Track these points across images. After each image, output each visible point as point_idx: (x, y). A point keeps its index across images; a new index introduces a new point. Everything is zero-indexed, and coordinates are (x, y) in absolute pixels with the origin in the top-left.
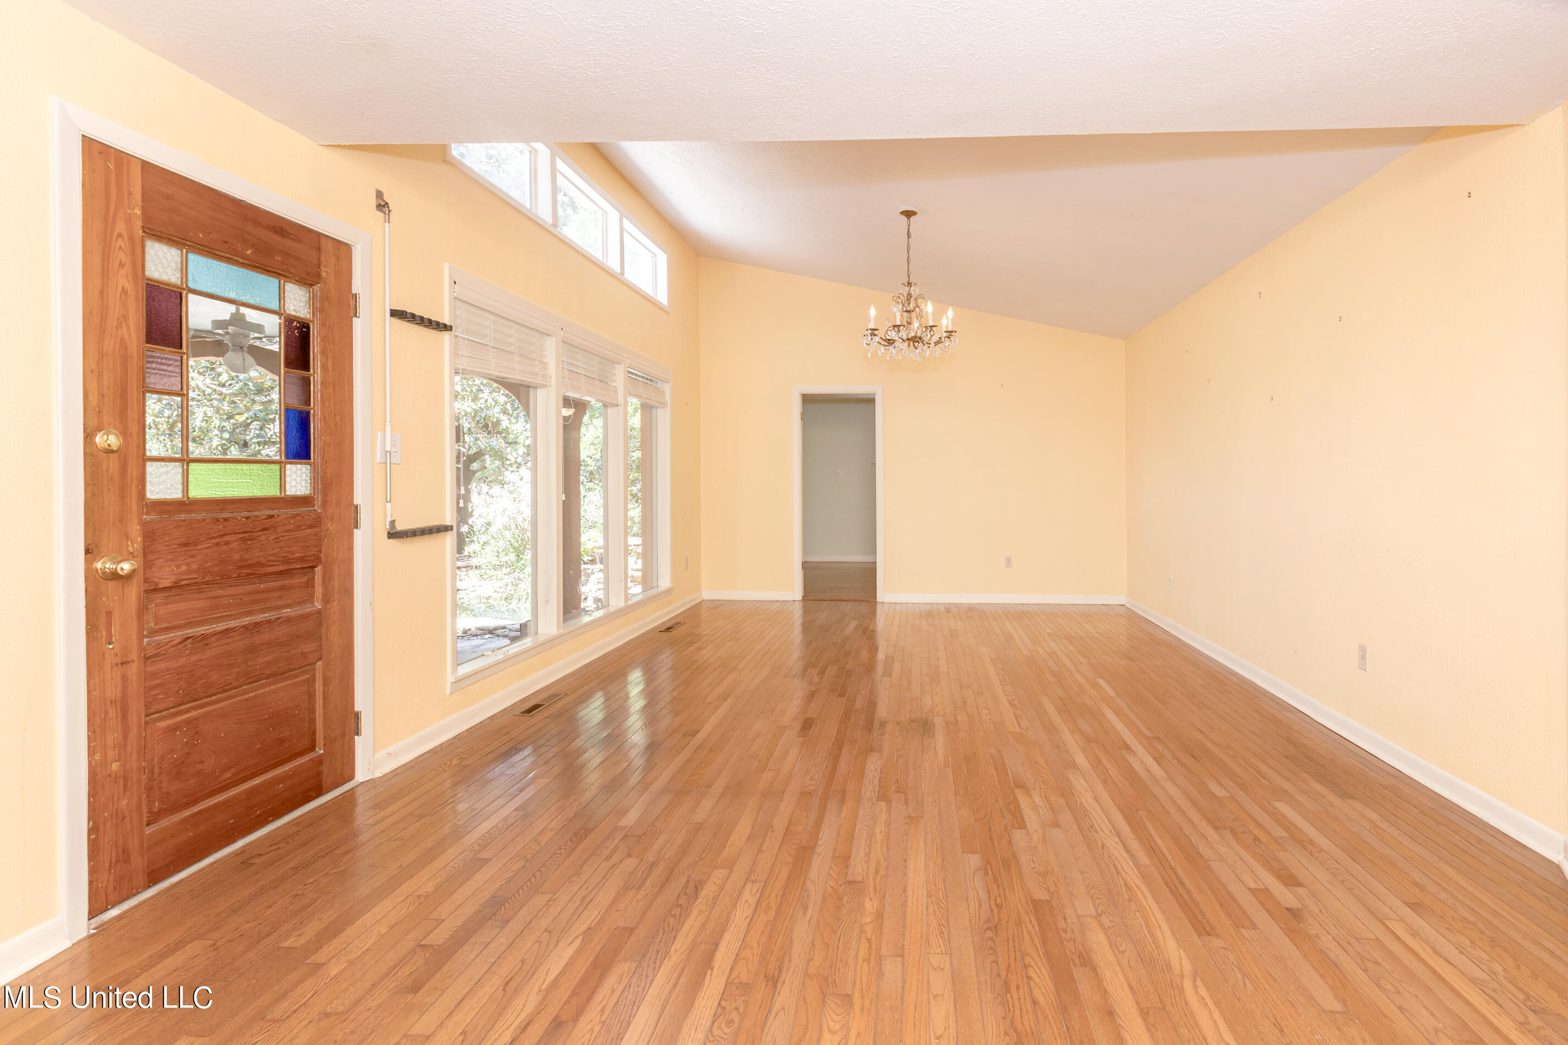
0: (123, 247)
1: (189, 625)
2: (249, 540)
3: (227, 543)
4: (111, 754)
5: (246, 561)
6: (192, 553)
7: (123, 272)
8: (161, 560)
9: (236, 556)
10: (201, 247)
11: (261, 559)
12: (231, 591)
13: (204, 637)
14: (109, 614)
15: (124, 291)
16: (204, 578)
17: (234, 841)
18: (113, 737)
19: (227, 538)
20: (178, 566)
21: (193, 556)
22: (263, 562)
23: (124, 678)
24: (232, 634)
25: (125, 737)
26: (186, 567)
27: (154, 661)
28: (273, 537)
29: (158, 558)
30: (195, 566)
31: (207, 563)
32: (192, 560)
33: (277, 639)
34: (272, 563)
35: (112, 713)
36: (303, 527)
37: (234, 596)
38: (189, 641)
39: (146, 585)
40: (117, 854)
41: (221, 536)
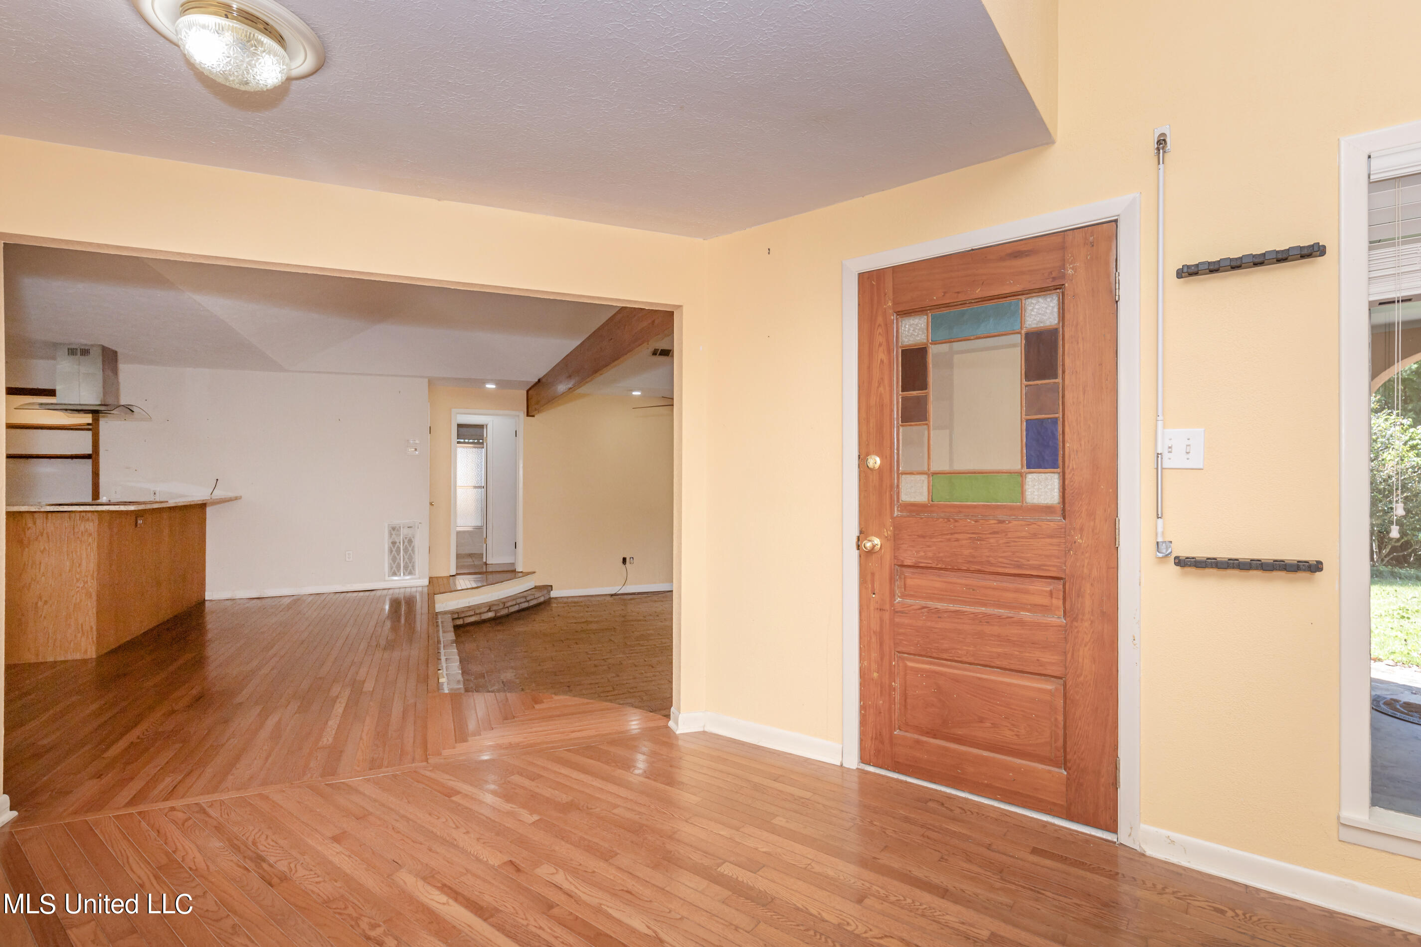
0: (881, 333)
1: (931, 598)
2: (978, 540)
3: (957, 540)
4: (874, 666)
5: (975, 558)
6: (928, 544)
7: (881, 349)
8: (906, 546)
9: (966, 552)
10: (938, 307)
11: (991, 559)
12: (963, 581)
13: (938, 611)
14: (873, 574)
15: (882, 361)
16: (937, 565)
17: (963, 790)
18: (874, 655)
19: (957, 536)
20: (918, 552)
21: (929, 546)
22: (992, 562)
23: (881, 620)
24: (962, 617)
25: (882, 659)
26: (923, 554)
27: (901, 616)
28: (1004, 541)
29: (903, 544)
30: (930, 554)
31: (939, 553)
32: (928, 549)
33: (1007, 636)
34: (1003, 565)
35: (874, 640)
36: (1040, 536)
37: (967, 585)
38: (926, 610)
39: (896, 561)
40: (876, 734)
41: (952, 534)
